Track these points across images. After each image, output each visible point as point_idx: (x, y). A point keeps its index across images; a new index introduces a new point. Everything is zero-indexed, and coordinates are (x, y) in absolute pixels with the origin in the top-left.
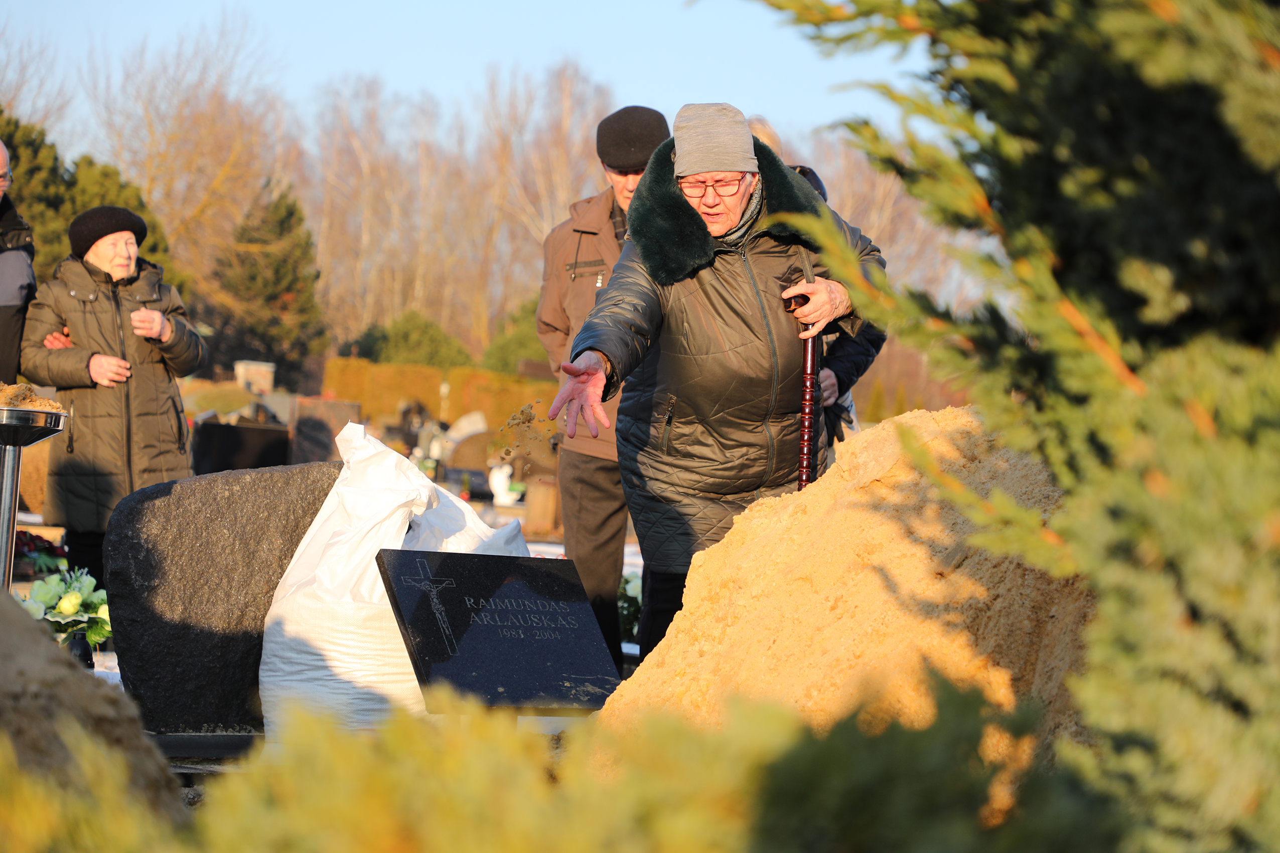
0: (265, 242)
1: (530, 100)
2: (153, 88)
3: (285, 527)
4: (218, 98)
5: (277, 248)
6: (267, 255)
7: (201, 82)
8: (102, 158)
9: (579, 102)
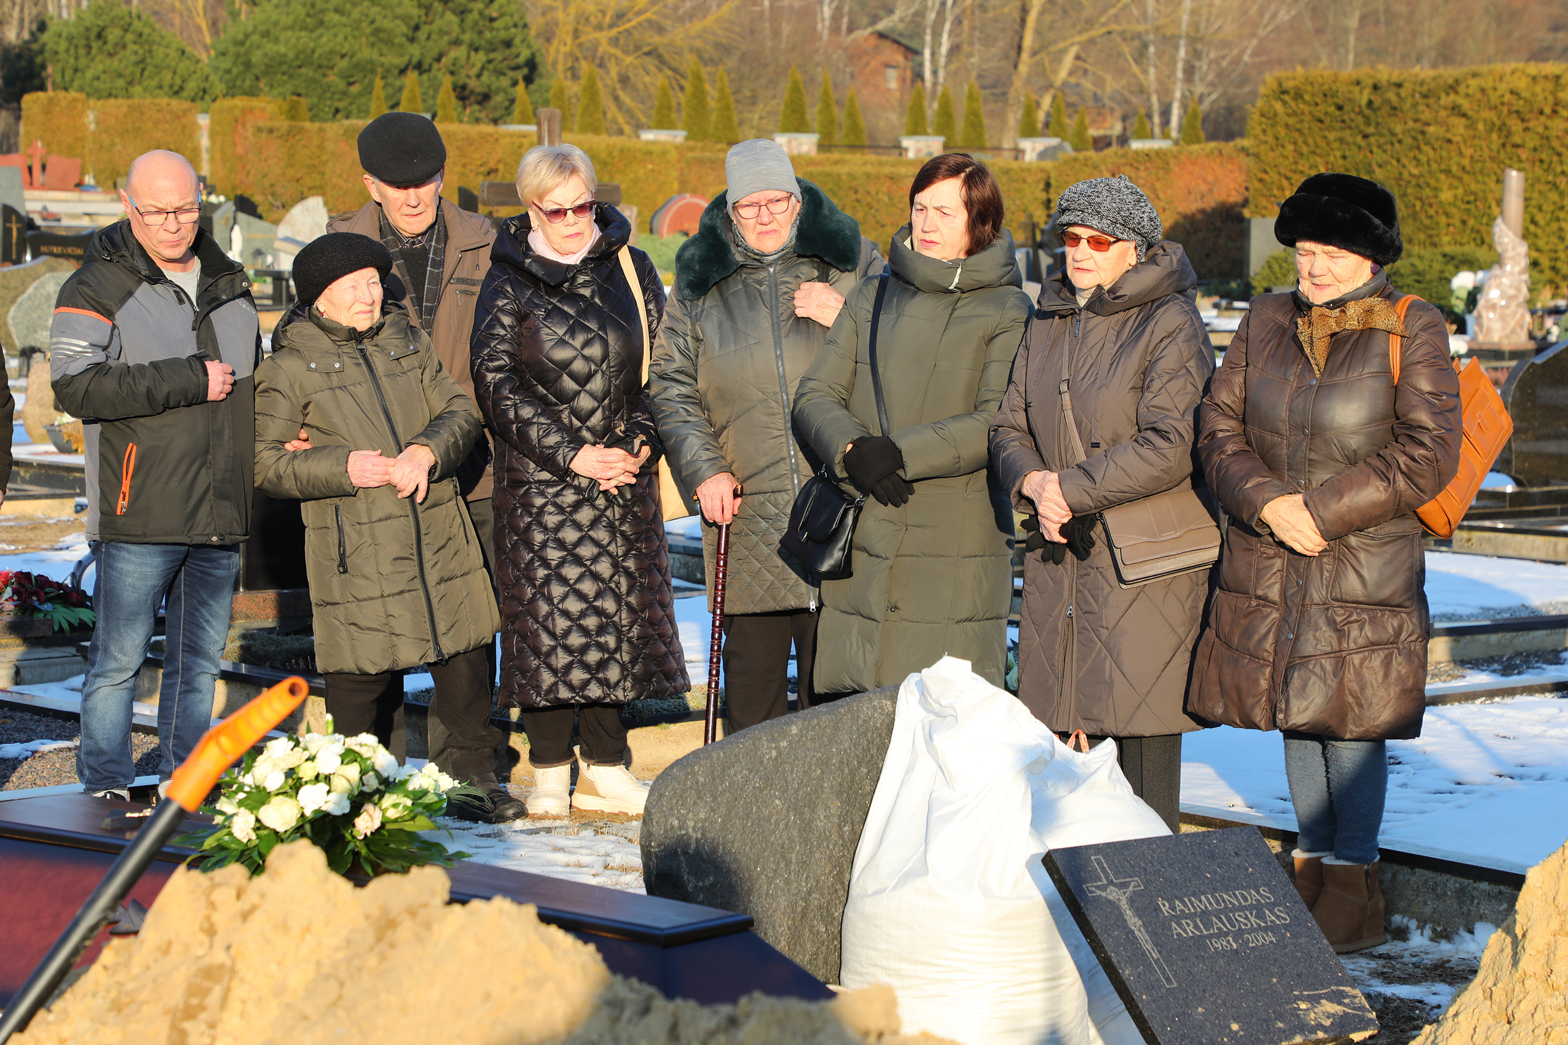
3: (841, 785)
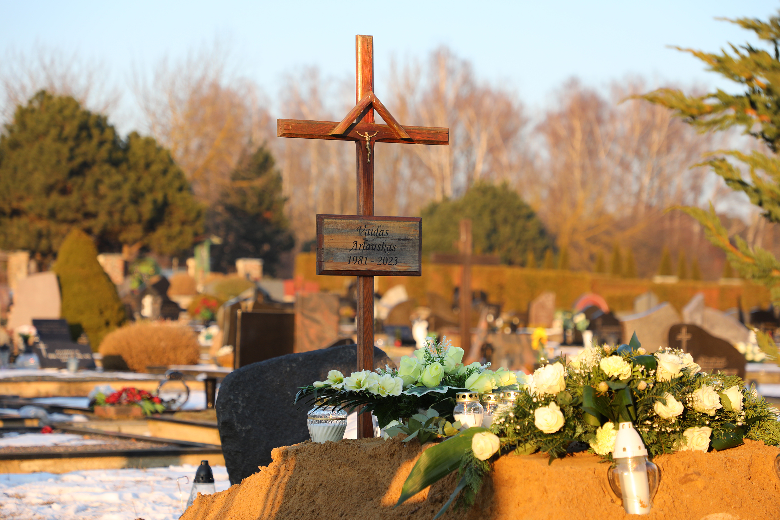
0: (250, 179)
1: (418, 72)
2: (173, 83)
4: (215, 86)
5: (259, 183)
6: (252, 188)
7: (203, 78)
8: (144, 132)
9: (451, 72)
